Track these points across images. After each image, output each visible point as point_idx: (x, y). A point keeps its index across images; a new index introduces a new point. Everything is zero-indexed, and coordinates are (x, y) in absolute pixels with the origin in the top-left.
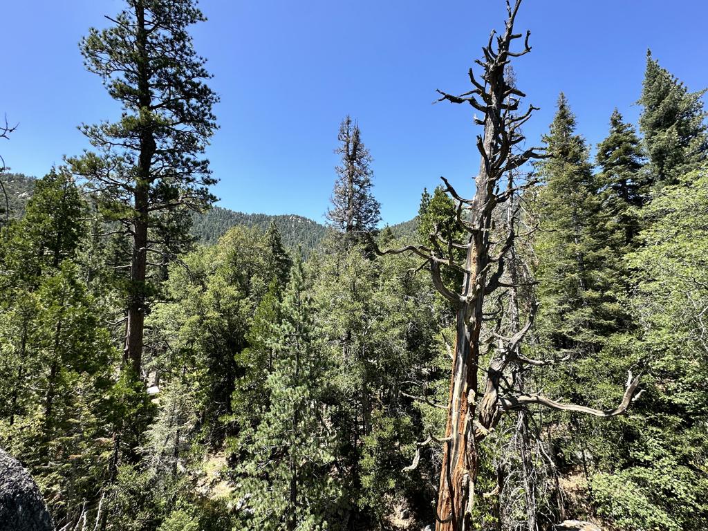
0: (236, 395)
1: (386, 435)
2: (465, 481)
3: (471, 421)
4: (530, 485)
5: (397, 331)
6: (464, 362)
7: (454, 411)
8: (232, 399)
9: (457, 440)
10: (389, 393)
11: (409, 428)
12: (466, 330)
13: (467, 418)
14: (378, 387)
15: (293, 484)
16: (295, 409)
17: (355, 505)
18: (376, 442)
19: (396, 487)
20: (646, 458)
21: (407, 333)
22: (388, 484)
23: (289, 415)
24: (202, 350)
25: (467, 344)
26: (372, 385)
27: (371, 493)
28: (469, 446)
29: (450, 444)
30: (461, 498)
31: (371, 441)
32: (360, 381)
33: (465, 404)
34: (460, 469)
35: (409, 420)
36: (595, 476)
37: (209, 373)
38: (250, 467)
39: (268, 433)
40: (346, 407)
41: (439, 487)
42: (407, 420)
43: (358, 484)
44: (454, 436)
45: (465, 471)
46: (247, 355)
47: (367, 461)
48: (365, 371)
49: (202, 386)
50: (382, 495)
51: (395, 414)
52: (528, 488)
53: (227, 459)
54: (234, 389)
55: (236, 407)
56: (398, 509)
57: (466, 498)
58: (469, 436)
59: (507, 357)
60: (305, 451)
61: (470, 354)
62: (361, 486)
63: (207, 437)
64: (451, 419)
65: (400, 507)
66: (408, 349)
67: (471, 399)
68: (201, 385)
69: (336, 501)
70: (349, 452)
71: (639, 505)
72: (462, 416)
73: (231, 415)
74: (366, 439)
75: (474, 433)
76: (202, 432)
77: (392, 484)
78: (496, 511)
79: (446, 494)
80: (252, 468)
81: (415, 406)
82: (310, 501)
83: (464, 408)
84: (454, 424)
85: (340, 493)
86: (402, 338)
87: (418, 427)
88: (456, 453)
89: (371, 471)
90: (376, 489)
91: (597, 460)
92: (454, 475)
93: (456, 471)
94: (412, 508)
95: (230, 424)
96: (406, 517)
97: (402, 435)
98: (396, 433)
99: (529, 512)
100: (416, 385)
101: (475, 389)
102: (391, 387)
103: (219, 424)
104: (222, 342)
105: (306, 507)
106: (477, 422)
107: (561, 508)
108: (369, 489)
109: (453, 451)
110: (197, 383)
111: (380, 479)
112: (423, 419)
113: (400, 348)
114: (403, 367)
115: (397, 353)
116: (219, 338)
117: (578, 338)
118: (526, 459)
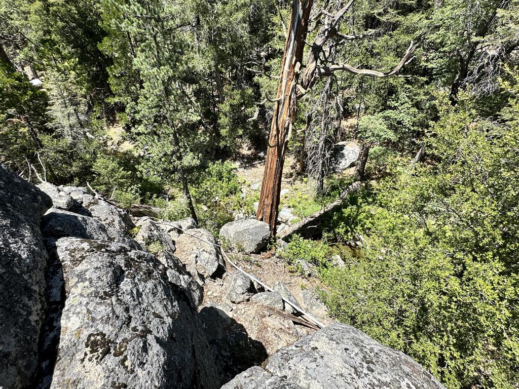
0: (112, 81)
1: (235, 102)
2: (287, 124)
3: (295, 85)
4: (325, 124)
5: (240, 15)
6: (295, 39)
7: (284, 79)
8: (109, 84)
9: (284, 100)
10: (236, 72)
11: (251, 97)
12: (300, 8)
13: (293, 83)
14: (226, 69)
15: (175, 135)
16: (164, 85)
17: (218, 146)
18: (228, 107)
19: (244, 134)
20: (396, 105)
21: (249, 17)
22: (238, 133)
23: (160, 90)
24: (63, 41)
25: (299, 21)
26: (222, 67)
27: (227, 139)
28: (292, 102)
29: (279, 102)
30: (283, 134)
31: (225, 107)
32: (212, 63)
33: (292, 74)
34: (285, 117)
35: (251, 91)
36: (363, 118)
37: (80, 63)
38: (141, 128)
39: (148, 105)
40: (204, 84)
41: (270, 132)
42: (250, 91)
43: (218, 135)
44: (282, 97)
45: (288, 118)
46: (108, 43)
47: (223, 120)
48: (215, 54)
49: (78, 75)
50: (235, 139)
51: (240, 87)
52: (323, 126)
53: (123, 128)
54: (109, 76)
55: (116, 90)
56: (244, 146)
57: (287, 133)
58: (292, 96)
59: (329, 32)
60: (179, 115)
61: (301, 31)
62: (221, 135)
63: (102, 114)
64: (281, 86)
65: (246, 145)
66: (250, 33)
67: (297, 69)
68: (77, 73)
69: (205, 144)
70: (211, 116)
71: (382, 130)
72: (289, 83)
73: (114, 97)
74: (220, 106)
75: (296, 93)
76: (95, 111)
77: (241, 132)
78: (303, 141)
79: (275, 133)
80: (143, 129)
81: (256, 81)
82: (189, 145)
83: (291, 77)
84: (283, 89)
85: (208, 139)
86: (245, 22)
87: (258, 96)
88: (282, 108)
89: (226, 126)
90: (230, 136)
91: (367, 109)
92: (280, 122)
93: (282, 119)
94: (253, 145)
95: (116, 104)
96: (249, 149)
97: (246, 102)
98: (242, 101)
99: (321, 139)
100: (256, 65)
101: (301, 62)
102: (237, 68)
103: (107, 104)
104: (79, 32)
105: (186, 148)
106: (299, 86)
107: (339, 136)
108: (226, 136)
109: (281, 107)
110: (73, 73)
111: (233, 130)
112: (261, 90)
113: (243, 31)
114: (246, 50)
115: (242, 37)
116: (74, 28)
117: (384, 19)
118: (326, 109)
